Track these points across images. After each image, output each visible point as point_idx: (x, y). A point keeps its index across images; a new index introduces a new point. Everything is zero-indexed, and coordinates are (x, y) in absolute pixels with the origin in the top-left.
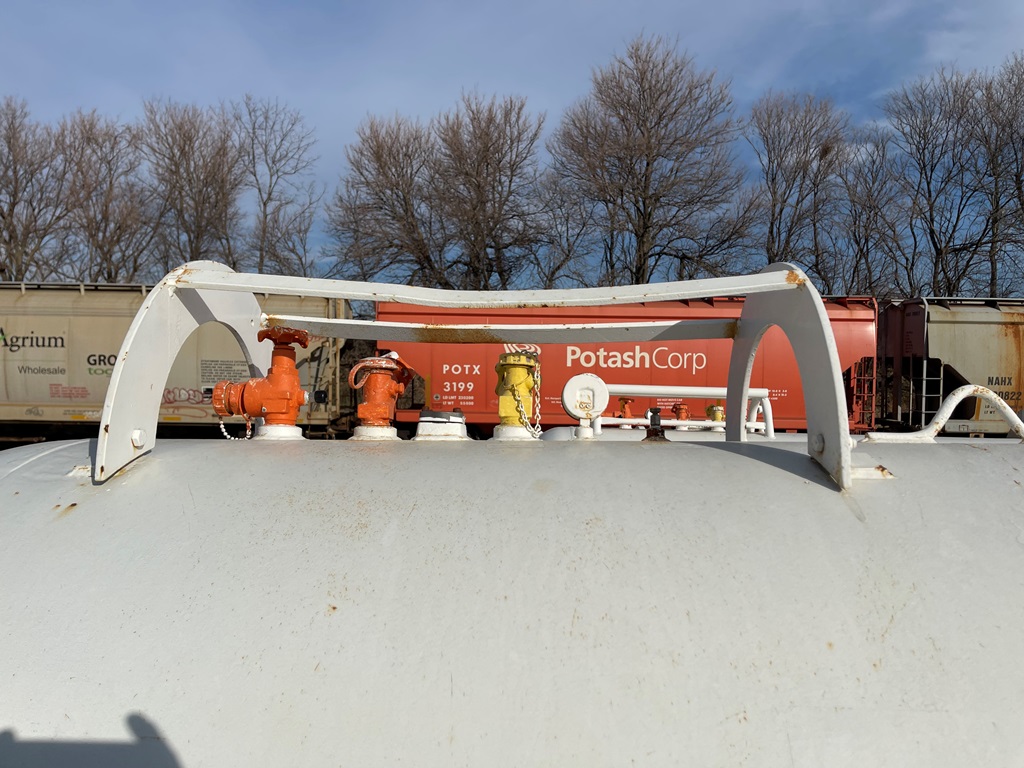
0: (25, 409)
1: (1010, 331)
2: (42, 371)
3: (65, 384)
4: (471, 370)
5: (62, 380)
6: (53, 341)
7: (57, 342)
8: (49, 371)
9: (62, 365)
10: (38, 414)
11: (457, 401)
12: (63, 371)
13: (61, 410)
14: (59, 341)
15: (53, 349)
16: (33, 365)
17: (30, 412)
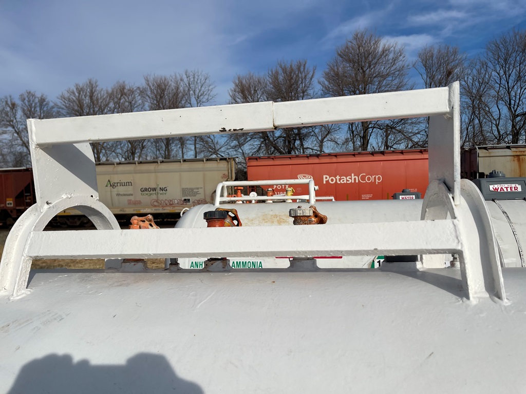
0: (119, 209)
1: (516, 159)
2: (125, 195)
3: (133, 200)
4: (285, 187)
5: (132, 198)
6: (128, 184)
7: (129, 184)
8: (127, 195)
9: (131, 193)
10: (124, 211)
12: (132, 195)
13: (132, 209)
14: (130, 184)
15: (128, 187)
16: (121, 193)
17: (121, 210)
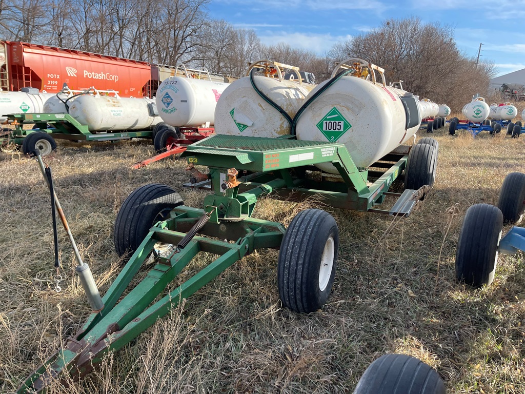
4: (57, 76)
11: (52, 88)
